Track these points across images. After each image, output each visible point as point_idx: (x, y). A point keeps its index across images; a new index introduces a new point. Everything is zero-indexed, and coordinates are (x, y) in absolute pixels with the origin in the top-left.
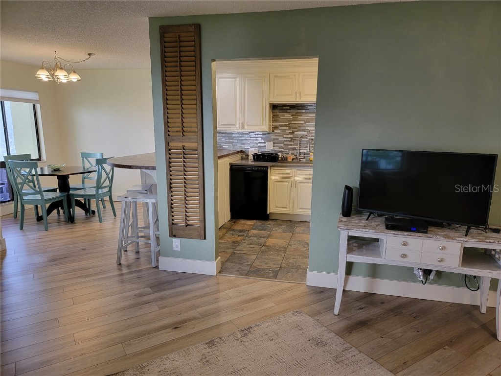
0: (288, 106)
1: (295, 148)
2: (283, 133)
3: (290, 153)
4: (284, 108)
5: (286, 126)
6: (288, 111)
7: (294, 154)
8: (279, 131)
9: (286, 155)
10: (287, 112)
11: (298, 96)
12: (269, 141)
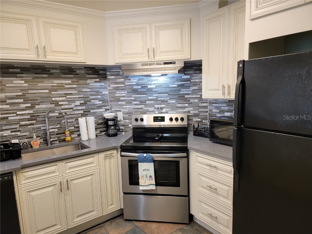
0: (18, 68)
1: (39, 128)
2: (15, 108)
3: (35, 137)
4: (11, 70)
5: (18, 97)
6: (18, 75)
7: (40, 136)
8: (8, 106)
9: (26, 140)
10: (17, 77)
11: (41, 51)
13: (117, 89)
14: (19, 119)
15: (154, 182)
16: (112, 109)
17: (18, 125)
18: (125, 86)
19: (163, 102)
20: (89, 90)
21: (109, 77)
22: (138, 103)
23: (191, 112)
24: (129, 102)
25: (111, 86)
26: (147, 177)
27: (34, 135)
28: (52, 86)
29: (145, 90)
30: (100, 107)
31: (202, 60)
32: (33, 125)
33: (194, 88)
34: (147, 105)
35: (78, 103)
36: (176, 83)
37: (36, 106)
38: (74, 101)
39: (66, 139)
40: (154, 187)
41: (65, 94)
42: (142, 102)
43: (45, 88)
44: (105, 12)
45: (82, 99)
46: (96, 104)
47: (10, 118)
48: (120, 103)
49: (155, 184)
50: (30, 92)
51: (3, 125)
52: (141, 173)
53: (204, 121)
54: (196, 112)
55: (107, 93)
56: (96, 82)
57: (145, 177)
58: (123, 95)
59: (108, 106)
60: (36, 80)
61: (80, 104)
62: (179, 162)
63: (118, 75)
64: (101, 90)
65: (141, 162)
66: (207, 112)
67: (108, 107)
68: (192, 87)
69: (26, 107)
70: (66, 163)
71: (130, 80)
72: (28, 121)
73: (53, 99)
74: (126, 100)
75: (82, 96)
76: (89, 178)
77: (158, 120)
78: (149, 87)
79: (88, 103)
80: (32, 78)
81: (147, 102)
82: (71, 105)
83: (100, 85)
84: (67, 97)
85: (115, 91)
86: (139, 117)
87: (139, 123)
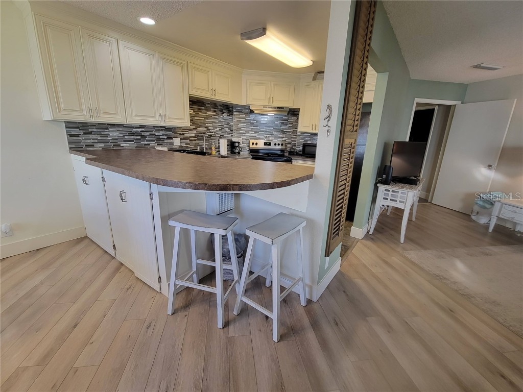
12: (176, 137)
13: (240, 121)
14: (189, 136)
16: (235, 136)
17: (189, 140)
18: (246, 120)
19: (270, 133)
20: (224, 121)
21: (235, 113)
22: (254, 132)
23: (287, 141)
24: (247, 132)
25: (236, 119)
28: (206, 116)
29: (259, 124)
30: (229, 134)
31: (299, 108)
32: (196, 141)
33: (290, 125)
34: (259, 135)
35: (218, 129)
36: (279, 121)
37: (198, 128)
38: (216, 128)
39: (213, 153)
41: (212, 122)
42: (256, 132)
43: (202, 116)
45: (220, 126)
46: (227, 131)
47: (185, 135)
48: (241, 132)
50: (196, 118)
51: (182, 139)
53: (293, 147)
54: (290, 141)
55: (233, 124)
56: (228, 115)
58: (243, 126)
59: (233, 133)
60: (199, 110)
63: (241, 112)
64: (230, 122)
66: (296, 141)
69: (193, 128)
71: (249, 116)
72: (194, 138)
73: (207, 125)
74: (245, 130)
75: (220, 124)
77: (267, 144)
78: (262, 122)
79: (223, 130)
80: (197, 109)
81: (260, 133)
82: (214, 130)
83: (230, 118)
84: (213, 124)
85: (238, 123)
86: (255, 142)
87: (254, 146)
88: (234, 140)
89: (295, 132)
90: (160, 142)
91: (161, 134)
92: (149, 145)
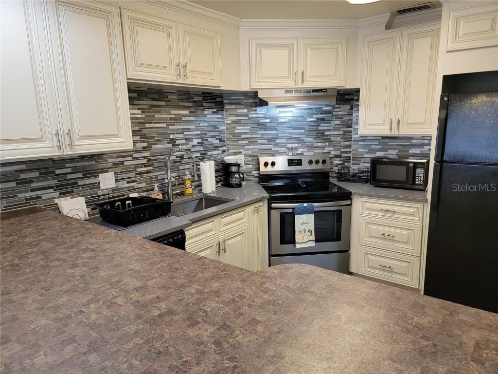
1: (156, 177)
3: (156, 189)
12: (104, 171)
13: (238, 122)
14: (135, 165)
15: (313, 237)
16: (230, 151)
17: (135, 173)
18: (249, 118)
19: (298, 140)
20: (206, 124)
21: (226, 107)
22: (266, 141)
23: (332, 152)
24: (252, 141)
25: (229, 118)
26: (305, 232)
27: (156, 186)
28: (170, 118)
29: (275, 125)
30: (216, 148)
31: (359, 88)
32: (150, 172)
33: (337, 122)
34: (277, 145)
35: (195, 142)
36: (314, 116)
37: (153, 146)
38: (191, 140)
39: (187, 192)
40: (313, 244)
41: (182, 129)
42: (270, 141)
43: (162, 121)
44: (243, 20)
45: (199, 136)
46: (213, 144)
47: (126, 163)
48: (240, 142)
49: (314, 239)
50: (147, 125)
51: (118, 173)
52: (298, 227)
53: (346, 164)
54: (338, 153)
55: (224, 128)
56: (213, 112)
57: (303, 232)
58: (244, 131)
59: (225, 146)
60: (154, 109)
61: (198, 143)
62: (341, 211)
63: (239, 104)
64: (218, 125)
65: (299, 214)
66: (350, 152)
67: (224, 148)
68: (334, 121)
69: (143, 147)
70: (221, 218)
71: (256, 110)
72: (145, 166)
73: (171, 136)
74: (248, 138)
75: (199, 132)
76: (240, 238)
77: (294, 163)
78: (281, 120)
79: (206, 142)
80: (149, 107)
81: (277, 141)
82: (188, 144)
83: (218, 118)
84: (185, 133)
85: (234, 126)
86: (270, 160)
87: (269, 169)
88: (229, 159)
89: (347, 135)
90: (67, 189)
91: (70, 170)
92: (40, 197)
